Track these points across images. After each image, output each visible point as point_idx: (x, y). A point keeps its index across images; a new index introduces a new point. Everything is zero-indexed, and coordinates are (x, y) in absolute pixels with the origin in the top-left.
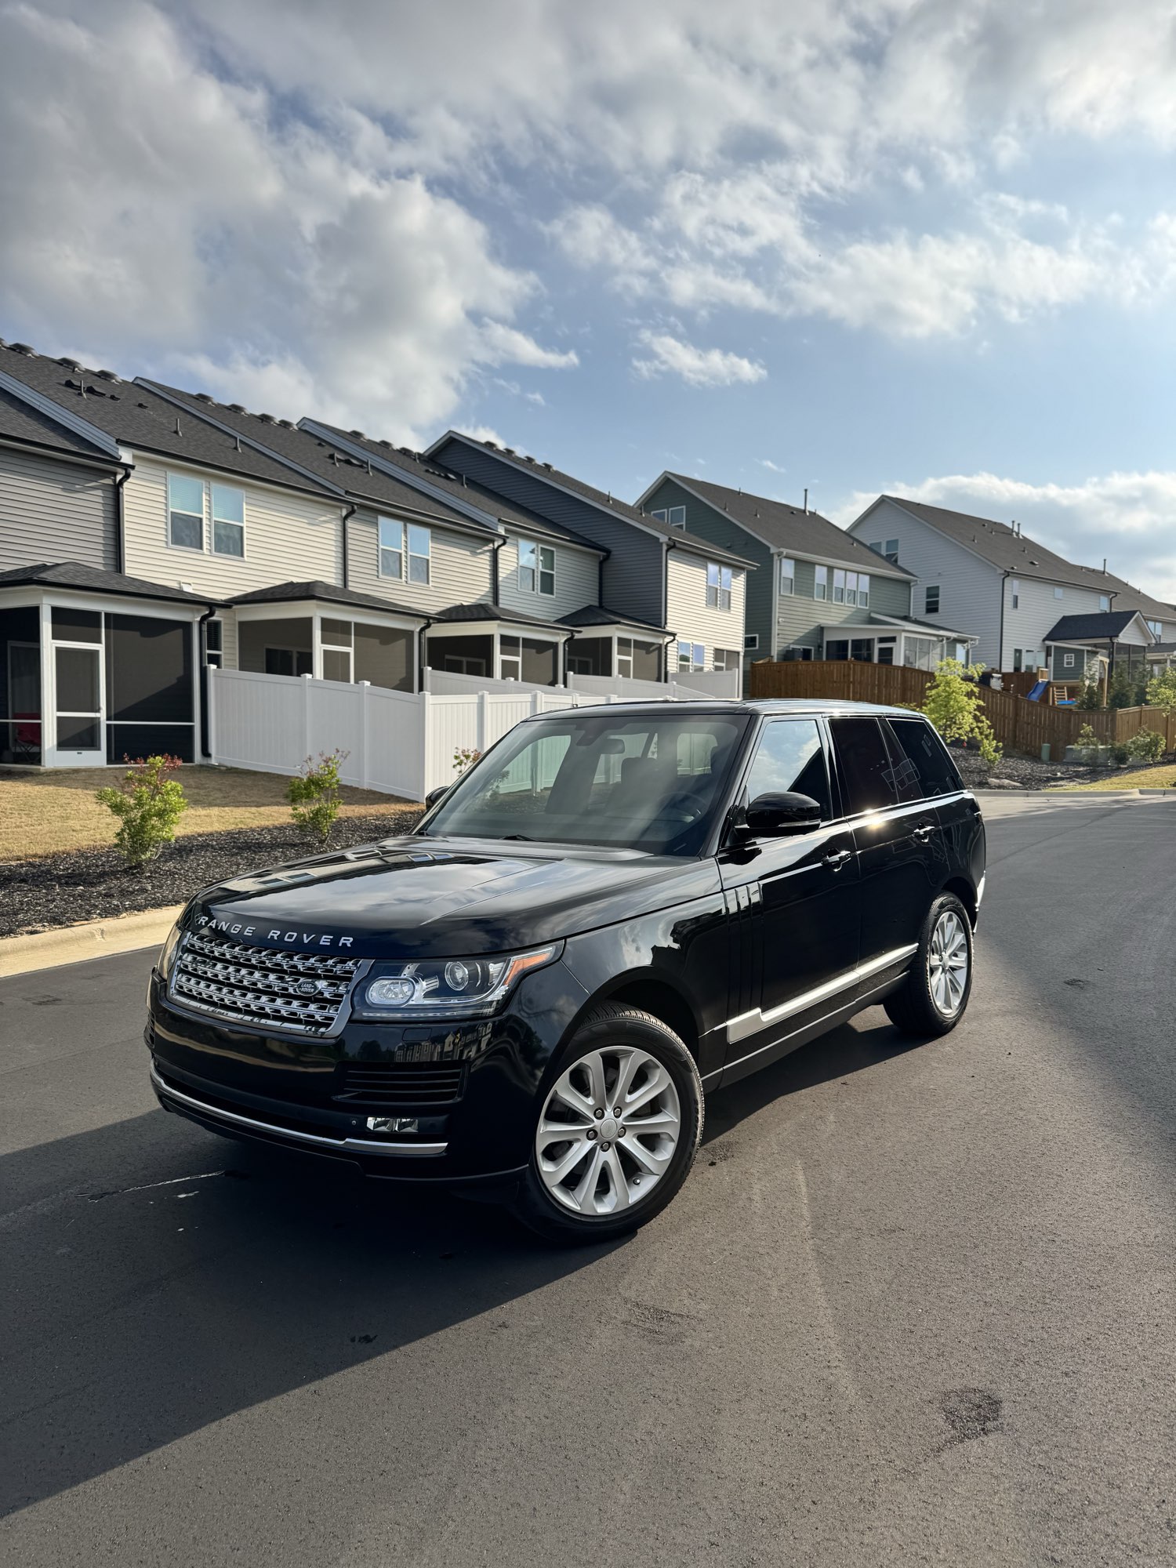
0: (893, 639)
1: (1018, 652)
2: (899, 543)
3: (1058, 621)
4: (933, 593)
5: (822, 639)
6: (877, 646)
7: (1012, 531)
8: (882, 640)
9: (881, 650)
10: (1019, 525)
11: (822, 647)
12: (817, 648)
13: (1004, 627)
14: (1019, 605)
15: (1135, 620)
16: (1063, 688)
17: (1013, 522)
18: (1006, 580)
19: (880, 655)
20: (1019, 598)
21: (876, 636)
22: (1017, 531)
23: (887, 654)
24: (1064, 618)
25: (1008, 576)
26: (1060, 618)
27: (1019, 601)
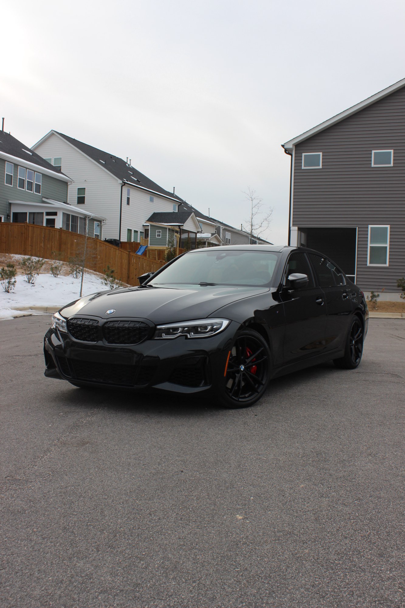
0: (55, 214)
1: (129, 231)
2: (62, 160)
3: (151, 215)
4: (81, 190)
5: (10, 211)
6: (45, 217)
7: (127, 163)
8: (48, 214)
9: (47, 220)
10: (130, 160)
11: (10, 216)
12: (6, 217)
13: (122, 215)
14: (130, 203)
15: (192, 217)
16: (155, 251)
17: (127, 158)
18: (123, 187)
19: (47, 223)
20: (130, 199)
21: (44, 211)
22: (129, 164)
23: (51, 222)
24: (154, 213)
25: (124, 185)
26: (152, 213)
27: (130, 201)
